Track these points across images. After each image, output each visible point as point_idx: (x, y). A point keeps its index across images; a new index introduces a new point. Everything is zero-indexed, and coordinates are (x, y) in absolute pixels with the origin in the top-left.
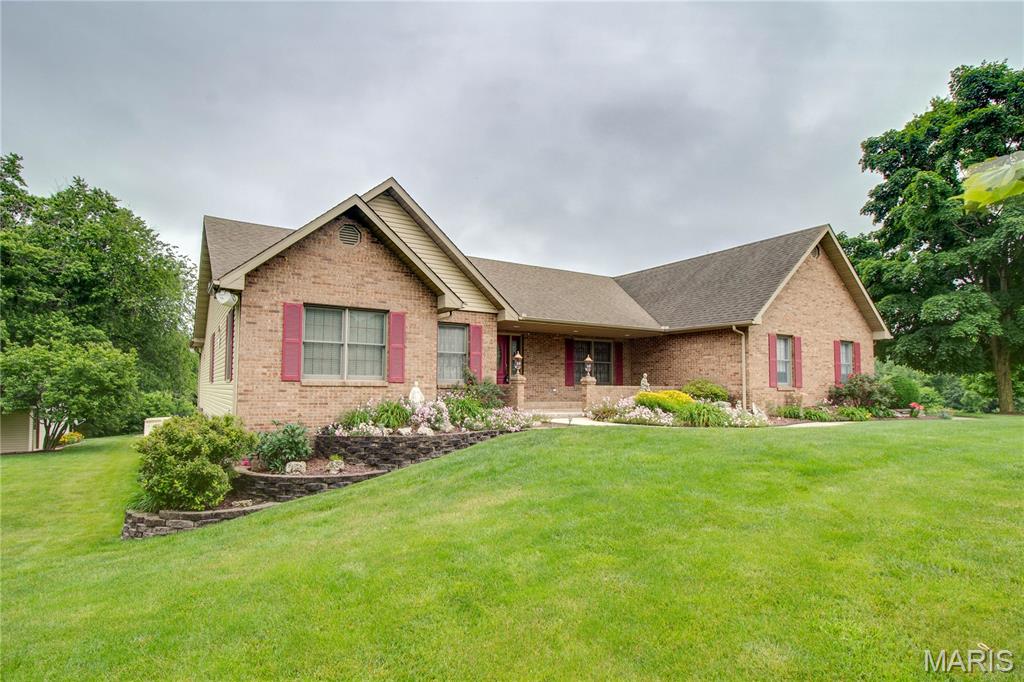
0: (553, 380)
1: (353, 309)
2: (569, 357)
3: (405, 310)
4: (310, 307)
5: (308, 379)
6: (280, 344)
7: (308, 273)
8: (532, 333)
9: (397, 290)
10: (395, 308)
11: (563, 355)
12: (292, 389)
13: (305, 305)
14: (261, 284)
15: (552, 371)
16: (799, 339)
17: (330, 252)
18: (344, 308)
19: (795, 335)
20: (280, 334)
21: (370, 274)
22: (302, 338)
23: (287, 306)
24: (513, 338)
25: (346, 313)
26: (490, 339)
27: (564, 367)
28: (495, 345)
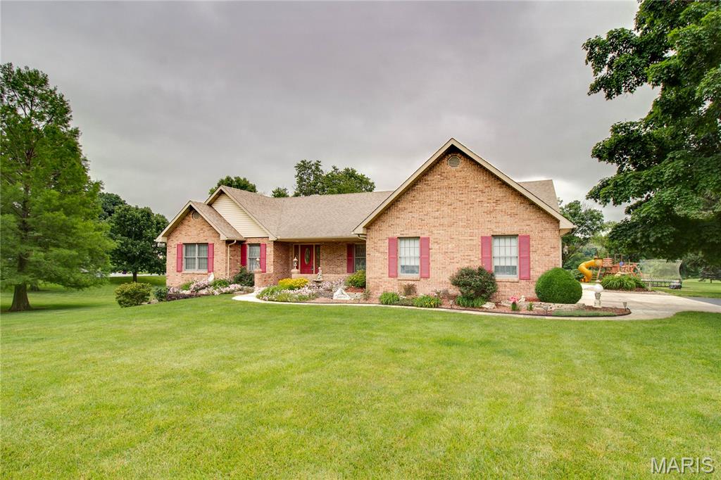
0: (339, 269)
1: (200, 244)
2: (350, 255)
3: (214, 242)
4: (186, 245)
5: (184, 272)
6: (176, 259)
7: (183, 232)
9: (211, 234)
10: (210, 241)
11: (346, 254)
12: (180, 274)
13: (183, 244)
14: (172, 238)
15: (338, 264)
16: (428, 239)
17: (190, 224)
18: (194, 244)
19: (422, 236)
20: (176, 255)
21: (202, 229)
22: (184, 256)
23: (178, 245)
24: (316, 246)
25: (197, 246)
26: (270, 250)
27: (346, 261)
28: (272, 253)
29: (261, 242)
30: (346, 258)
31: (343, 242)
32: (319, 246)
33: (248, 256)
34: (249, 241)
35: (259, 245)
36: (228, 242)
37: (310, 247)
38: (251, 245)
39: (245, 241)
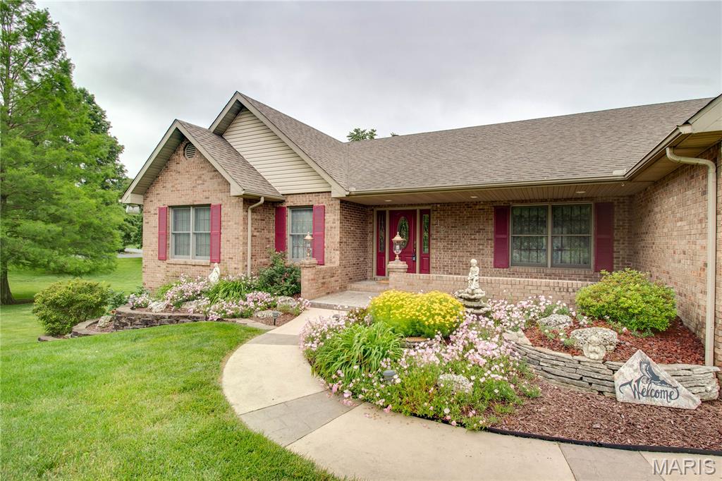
1: (199, 207)
2: (501, 227)
3: (221, 202)
5: (171, 260)
6: (158, 235)
7: (169, 185)
8: (443, 204)
9: (216, 186)
10: (214, 201)
11: (491, 228)
12: (163, 265)
13: (169, 207)
14: (152, 197)
15: (473, 249)
17: (180, 167)
18: (188, 206)
20: (158, 228)
21: (200, 177)
22: (171, 230)
23: (161, 209)
24: (422, 212)
25: (192, 211)
26: (333, 219)
27: (492, 243)
28: (338, 224)
29: (315, 201)
30: (491, 235)
31: (486, 203)
32: (428, 212)
33: (289, 232)
34: (290, 202)
35: (309, 208)
36: (249, 201)
37: (410, 215)
38: (295, 209)
39: (283, 201)
